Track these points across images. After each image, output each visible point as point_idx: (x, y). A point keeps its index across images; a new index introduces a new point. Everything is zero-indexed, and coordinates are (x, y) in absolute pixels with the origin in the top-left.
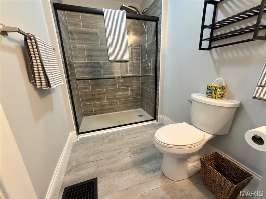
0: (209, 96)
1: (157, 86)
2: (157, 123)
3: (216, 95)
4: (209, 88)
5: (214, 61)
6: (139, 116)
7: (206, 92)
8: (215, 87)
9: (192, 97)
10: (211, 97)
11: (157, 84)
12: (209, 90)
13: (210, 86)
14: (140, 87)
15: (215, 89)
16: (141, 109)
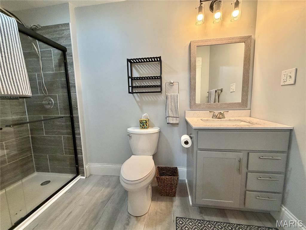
0: (142, 128)
1: (76, 129)
2: (84, 178)
3: (147, 126)
4: (141, 122)
5: (137, 102)
6: (42, 185)
7: (139, 125)
8: (145, 120)
9: (128, 131)
10: (144, 128)
11: (75, 126)
12: (142, 123)
13: (141, 121)
14: (29, 137)
15: (145, 122)
16: (36, 174)
